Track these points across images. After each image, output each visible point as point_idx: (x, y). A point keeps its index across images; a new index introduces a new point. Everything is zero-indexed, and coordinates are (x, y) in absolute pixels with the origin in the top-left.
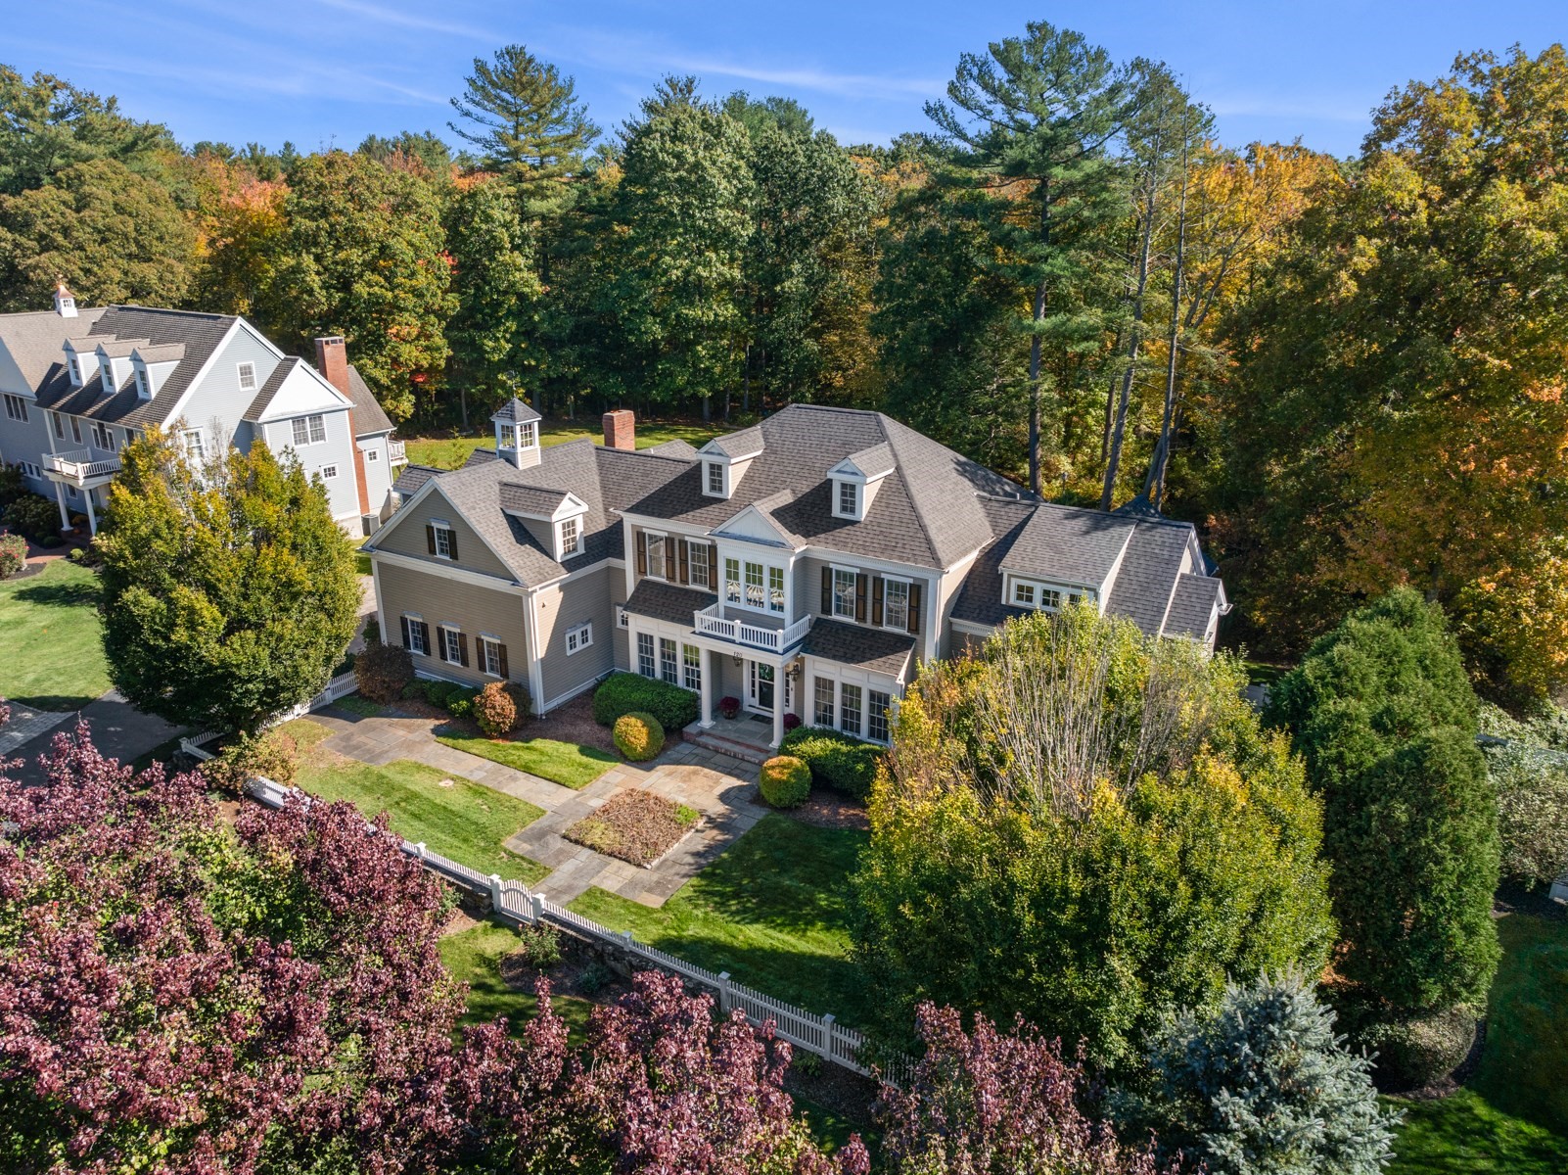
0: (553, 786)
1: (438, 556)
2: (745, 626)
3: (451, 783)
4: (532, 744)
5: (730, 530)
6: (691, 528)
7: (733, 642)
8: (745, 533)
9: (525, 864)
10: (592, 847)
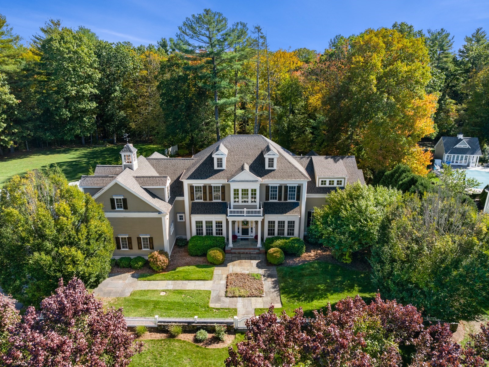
0: (202, 282)
1: (117, 209)
2: (248, 210)
3: (165, 293)
4: (177, 270)
5: (236, 179)
6: (214, 181)
7: (244, 216)
8: (241, 179)
9: (226, 311)
10: (240, 296)
